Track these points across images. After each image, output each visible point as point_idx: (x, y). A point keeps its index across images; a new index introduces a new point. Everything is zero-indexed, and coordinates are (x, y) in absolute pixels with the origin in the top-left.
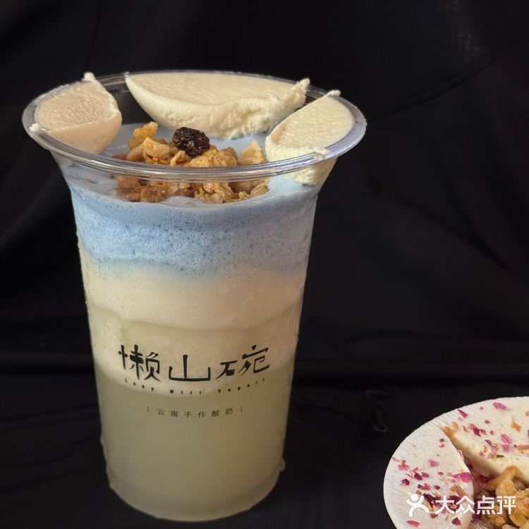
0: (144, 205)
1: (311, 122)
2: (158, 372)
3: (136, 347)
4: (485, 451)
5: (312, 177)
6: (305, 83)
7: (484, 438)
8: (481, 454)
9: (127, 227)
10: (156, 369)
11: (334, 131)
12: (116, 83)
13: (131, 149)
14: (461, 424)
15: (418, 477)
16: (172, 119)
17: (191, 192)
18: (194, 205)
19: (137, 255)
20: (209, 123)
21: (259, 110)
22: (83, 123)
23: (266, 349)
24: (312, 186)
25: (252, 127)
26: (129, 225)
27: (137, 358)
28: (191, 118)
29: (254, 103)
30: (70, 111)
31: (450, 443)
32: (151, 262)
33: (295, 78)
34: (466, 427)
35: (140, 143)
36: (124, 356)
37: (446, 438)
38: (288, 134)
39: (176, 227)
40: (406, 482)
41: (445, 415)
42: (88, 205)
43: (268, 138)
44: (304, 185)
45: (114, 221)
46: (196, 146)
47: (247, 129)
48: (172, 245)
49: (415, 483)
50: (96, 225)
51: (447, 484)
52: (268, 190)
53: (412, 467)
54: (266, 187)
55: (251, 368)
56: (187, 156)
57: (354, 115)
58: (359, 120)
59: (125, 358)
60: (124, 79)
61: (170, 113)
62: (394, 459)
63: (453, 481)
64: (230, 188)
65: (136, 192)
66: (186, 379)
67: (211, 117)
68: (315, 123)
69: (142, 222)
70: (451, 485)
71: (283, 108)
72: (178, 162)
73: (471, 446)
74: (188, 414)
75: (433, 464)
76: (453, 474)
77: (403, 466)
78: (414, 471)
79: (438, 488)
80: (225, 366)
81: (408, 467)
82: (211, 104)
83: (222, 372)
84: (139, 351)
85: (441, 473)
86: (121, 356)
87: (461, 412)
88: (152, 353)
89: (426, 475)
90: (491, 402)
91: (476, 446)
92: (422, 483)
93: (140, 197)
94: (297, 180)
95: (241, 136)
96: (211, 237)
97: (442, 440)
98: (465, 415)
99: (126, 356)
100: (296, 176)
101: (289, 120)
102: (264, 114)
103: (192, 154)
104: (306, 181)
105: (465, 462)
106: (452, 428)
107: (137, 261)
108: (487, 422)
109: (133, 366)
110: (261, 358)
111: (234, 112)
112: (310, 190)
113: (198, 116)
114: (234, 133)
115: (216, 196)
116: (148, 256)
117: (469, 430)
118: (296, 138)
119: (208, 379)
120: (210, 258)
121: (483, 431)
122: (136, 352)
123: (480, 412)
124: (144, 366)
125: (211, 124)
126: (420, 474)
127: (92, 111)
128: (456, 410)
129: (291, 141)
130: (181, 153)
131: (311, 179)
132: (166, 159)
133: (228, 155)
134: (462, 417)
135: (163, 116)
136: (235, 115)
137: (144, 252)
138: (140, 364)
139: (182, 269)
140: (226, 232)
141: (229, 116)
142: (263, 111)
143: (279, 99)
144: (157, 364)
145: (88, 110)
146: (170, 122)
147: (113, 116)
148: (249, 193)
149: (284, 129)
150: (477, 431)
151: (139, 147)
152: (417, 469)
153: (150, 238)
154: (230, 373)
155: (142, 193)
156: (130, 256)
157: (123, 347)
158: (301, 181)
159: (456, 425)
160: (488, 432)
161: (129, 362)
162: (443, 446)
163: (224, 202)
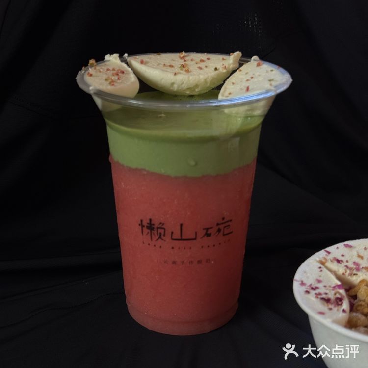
4: (346, 272)
7: (343, 265)
8: (344, 274)
14: (328, 258)
31: (325, 269)
34: (332, 259)
37: (322, 266)
40: (307, 292)
41: (317, 253)
49: (313, 292)
51: (330, 292)
53: (308, 284)
62: (296, 280)
70: (333, 292)
73: (337, 270)
75: (319, 281)
76: (332, 286)
77: (303, 284)
78: (310, 286)
79: (326, 294)
85: (325, 286)
87: (327, 251)
89: (317, 288)
90: (342, 244)
92: (317, 292)
97: (320, 268)
106: (324, 260)
108: (343, 255)
117: (334, 261)
121: (342, 261)
123: (337, 250)
126: (314, 287)
128: (323, 250)
134: (327, 254)
150: (339, 261)
152: (312, 284)
159: (325, 258)
160: (345, 261)
162: (321, 271)
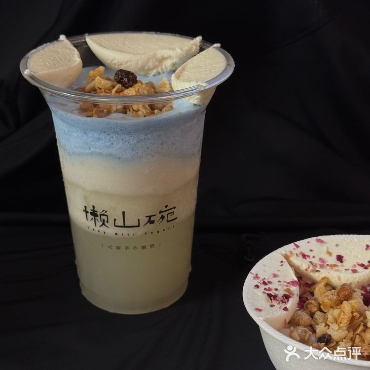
0: (95, 119)
1: (201, 65)
2: (107, 222)
3: (94, 207)
4: (309, 268)
5: (199, 100)
6: (199, 39)
7: (308, 260)
8: (306, 270)
9: (85, 132)
10: (106, 220)
11: (214, 70)
12: (80, 41)
13: (88, 84)
14: (294, 252)
15: (265, 283)
16: (115, 64)
17: (125, 110)
18: (126, 119)
19: (92, 150)
20: (138, 66)
21: (170, 57)
22: (57, 68)
23: (174, 208)
24: (200, 105)
25: (165, 68)
26: (86, 132)
27: (94, 213)
28: (127, 63)
29: (167, 53)
30: (50, 60)
31: (287, 263)
32: (100, 154)
33: (193, 35)
34: (298, 253)
35: (94, 80)
36: (87, 212)
37: (284, 260)
38: (186, 73)
39: (115, 132)
40: (257, 286)
41: (285, 247)
42: (61, 119)
43: (173, 76)
44: (195, 105)
45: (77, 129)
46: (129, 81)
47: (162, 69)
48: (112, 144)
49: (263, 287)
50: (66, 131)
51: (282, 288)
52: (173, 108)
53: (262, 277)
54: (172, 107)
55: (165, 219)
56: (123, 88)
57: (228, 60)
58: (230, 63)
59: (88, 214)
60: (85, 39)
61: (114, 60)
62: (251, 273)
63: (287, 286)
64: (149, 108)
65: (90, 111)
66: (124, 227)
67: (139, 62)
68: (203, 65)
69: (93, 130)
70: (285, 288)
71: (185, 55)
72: (117, 92)
73: (300, 265)
74: (127, 248)
75: (275, 276)
76: (288, 281)
77: (256, 277)
78: (262, 280)
79: (276, 290)
80: (148, 218)
81: (259, 278)
82: (140, 54)
83: (147, 221)
84: (95, 210)
85: (279, 281)
86: (85, 212)
87: (296, 245)
88: (103, 211)
89: (270, 282)
90: (315, 238)
91: (303, 265)
92: (267, 287)
93: (93, 114)
94: (190, 102)
95: (159, 73)
96: (136, 138)
97: (282, 262)
98: (297, 246)
99: (88, 212)
100: (189, 100)
101: (188, 64)
102: (173, 59)
103: (126, 86)
104: (195, 102)
105: (295, 275)
106: (289, 254)
107: (92, 153)
108: (311, 250)
109: (92, 219)
110: (171, 213)
111: (154, 59)
112: (198, 108)
113: (131, 62)
114: (154, 72)
115: (140, 112)
116: (98, 151)
117: (300, 255)
118: (190, 76)
119: (139, 226)
120: (137, 151)
121: (308, 256)
122: (93, 210)
123: (307, 245)
124: (99, 218)
125: (140, 66)
126: (266, 281)
127: (63, 60)
128: (292, 244)
129: (187, 77)
130: (119, 86)
131: (198, 101)
132: (110, 90)
133: (149, 87)
134: (295, 247)
135: (109, 62)
136: (154, 60)
137: (96, 148)
138: (96, 218)
139: (119, 158)
140: (146, 135)
141: (151, 61)
142: (172, 58)
143: (182, 50)
144: (106, 217)
145: (61, 60)
146: (113, 66)
147: (77, 63)
148: (161, 110)
149: (184, 69)
150: (304, 256)
151: (93, 83)
152: (265, 278)
153: (99, 139)
154: (152, 222)
155: (94, 112)
156: (88, 151)
157: (85, 207)
158: (192, 102)
159: (291, 252)
160: (311, 257)
161: (90, 216)
162: (282, 265)
163: (145, 116)
